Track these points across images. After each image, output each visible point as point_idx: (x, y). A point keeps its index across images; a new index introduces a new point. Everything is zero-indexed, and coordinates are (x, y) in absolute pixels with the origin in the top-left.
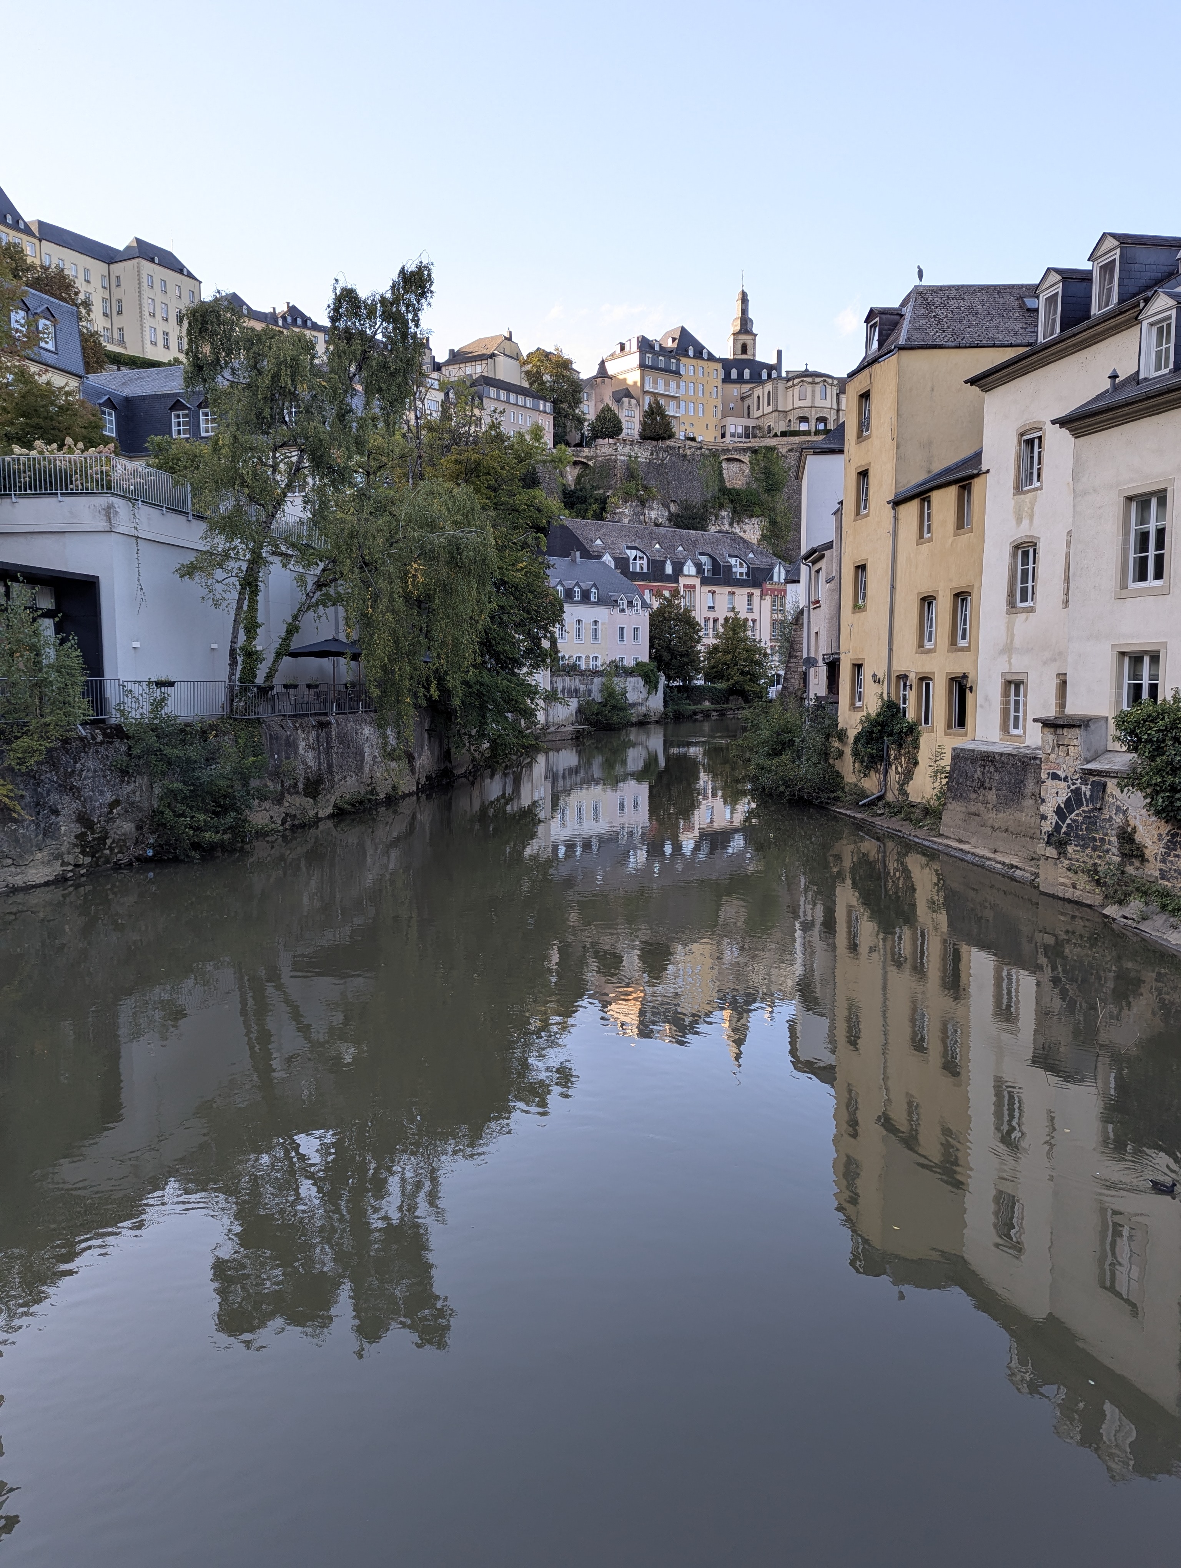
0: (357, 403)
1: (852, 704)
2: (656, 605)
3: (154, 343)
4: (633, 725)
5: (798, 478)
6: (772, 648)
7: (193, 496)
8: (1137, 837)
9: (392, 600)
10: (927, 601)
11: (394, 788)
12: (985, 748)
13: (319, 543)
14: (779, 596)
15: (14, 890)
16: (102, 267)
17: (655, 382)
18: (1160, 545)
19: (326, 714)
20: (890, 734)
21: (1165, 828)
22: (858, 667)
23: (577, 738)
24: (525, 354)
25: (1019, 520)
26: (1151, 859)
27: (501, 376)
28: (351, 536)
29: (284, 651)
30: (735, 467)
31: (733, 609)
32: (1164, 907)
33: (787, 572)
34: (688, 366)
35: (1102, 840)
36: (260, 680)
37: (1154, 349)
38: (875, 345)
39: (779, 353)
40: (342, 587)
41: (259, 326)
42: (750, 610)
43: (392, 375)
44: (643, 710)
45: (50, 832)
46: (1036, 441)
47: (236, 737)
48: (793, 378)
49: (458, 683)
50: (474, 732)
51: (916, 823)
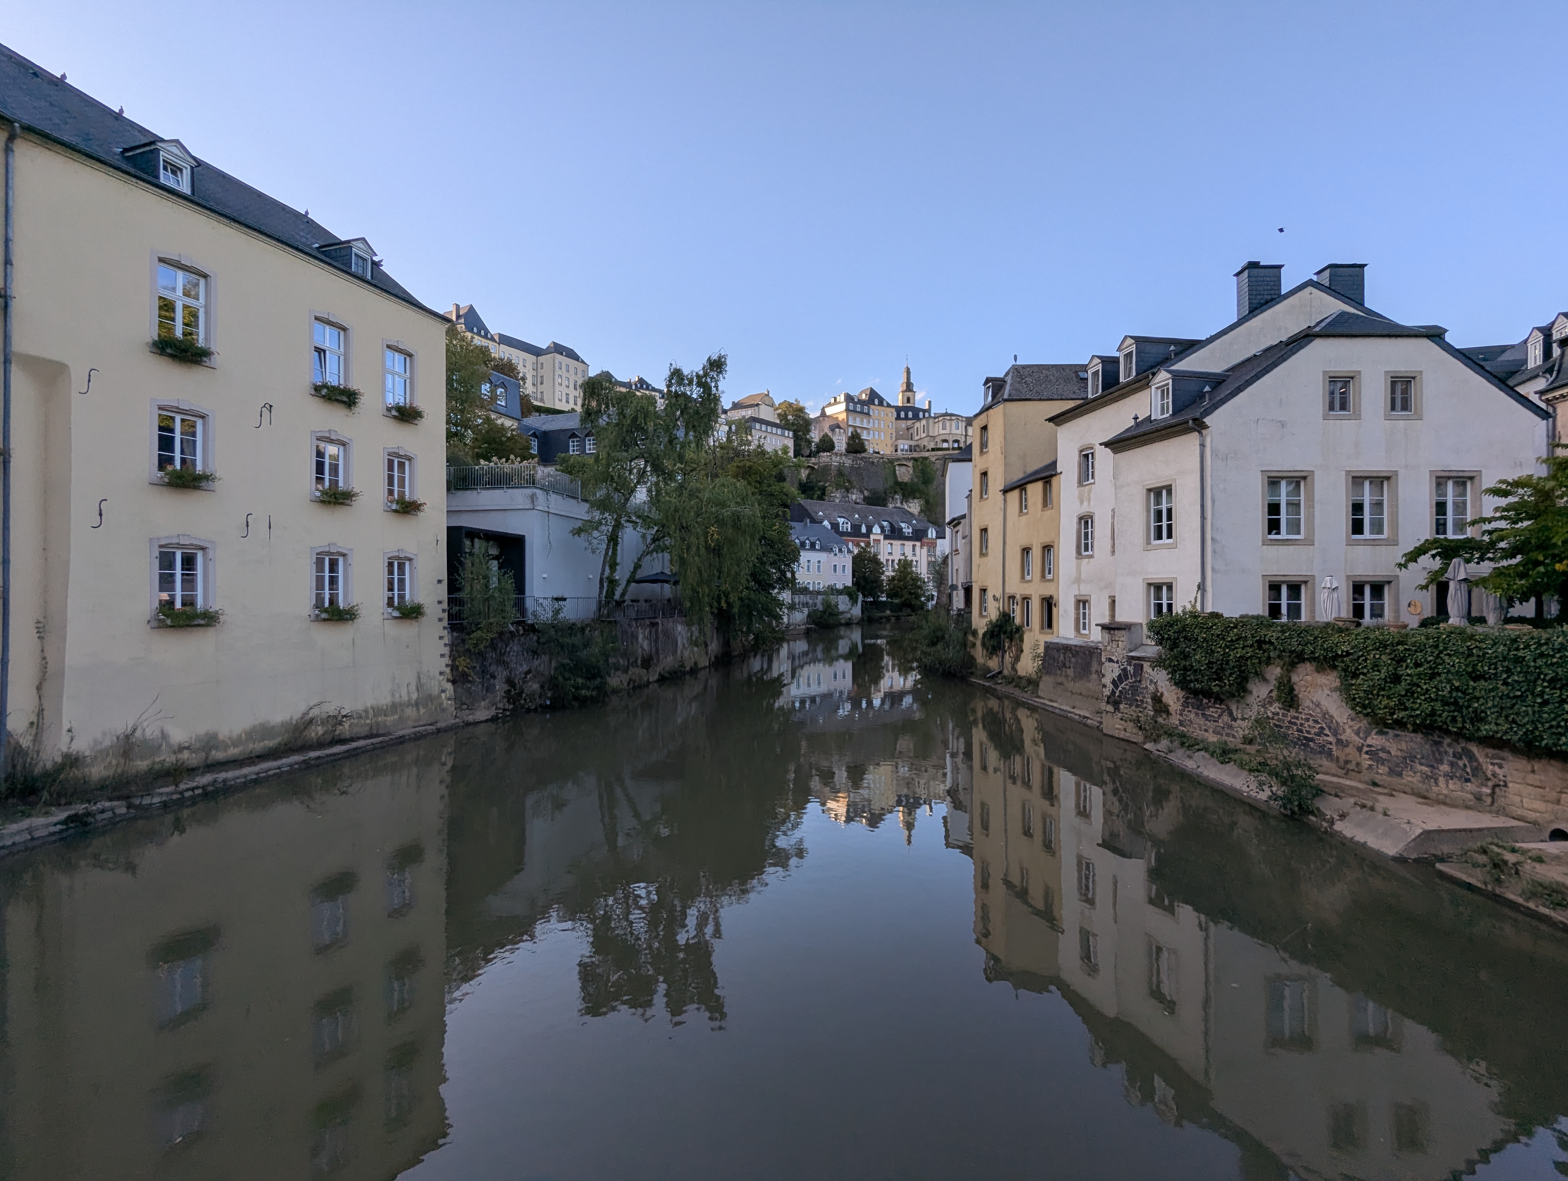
0: (680, 434)
1: (981, 613)
2: (856, 551)
3: (560, 400)
4: (842, 625)
5: (944, 475)
6: (928, 578)
7: (582, 488)
8: (1164, 699)
9: (698, 548)
10: (1026, 551)
11: (696, 663)
12: (1065, 642)
13: (655, 515)
14: (932, 546)
15: (468, 724)
16: (533, 358)
17: (855, 419)
18: (1169, 518)
19: (656, 618)
20: (1005, 633)
21: (1181, 694)
22: (984, 591)
23: (808, 633)
24: (777, 404)
25: (1082, 502)
26: (1174, 713)
27: (762, 416)
28: (676, 511)
29: (632, 580)
30: (903, 469)
31: (904, 554)
32: (1182, 744)
33: (937, 532)
34: (875, 410)
35: (1142, 701)
36: (617, 596)
37: (1159, 403)
38: (990, 398)
39: (930, 402)
40: (668, 541)
41: (624, 390)
42: (914, 555)
43: (702, 417)
44: (849, 616)
45: (489, 689)
46: (1090, 456)
47: (602, 632)
48: (938, 417)
49: (736, 599)
50: (745, 629)
51: (1023, 689)
